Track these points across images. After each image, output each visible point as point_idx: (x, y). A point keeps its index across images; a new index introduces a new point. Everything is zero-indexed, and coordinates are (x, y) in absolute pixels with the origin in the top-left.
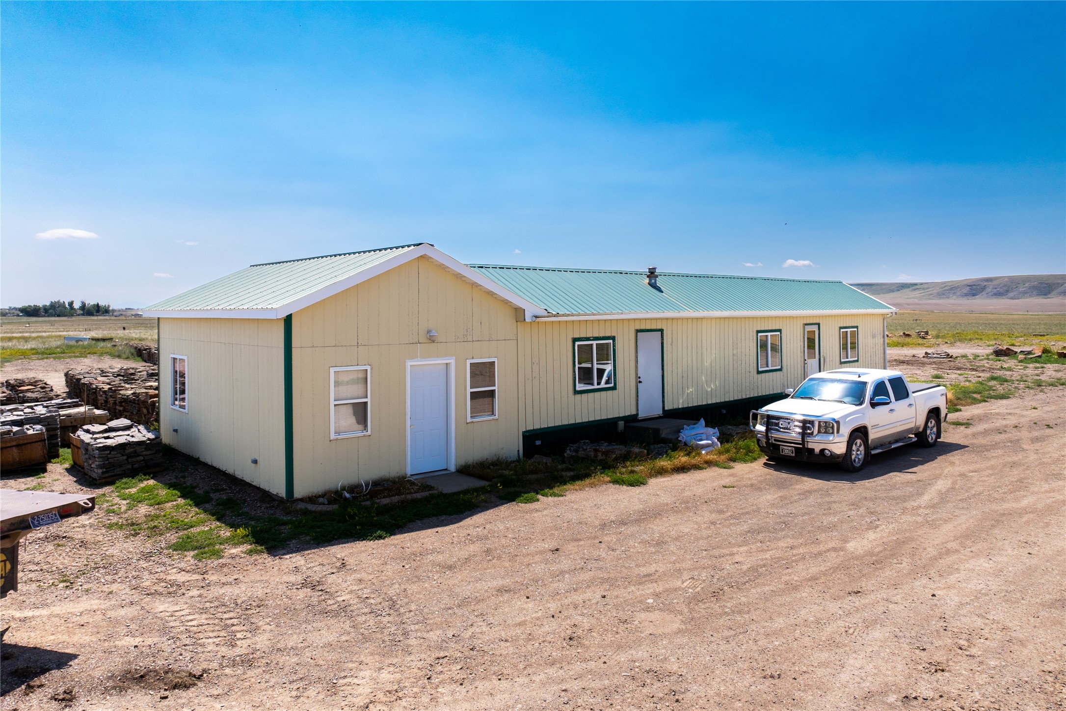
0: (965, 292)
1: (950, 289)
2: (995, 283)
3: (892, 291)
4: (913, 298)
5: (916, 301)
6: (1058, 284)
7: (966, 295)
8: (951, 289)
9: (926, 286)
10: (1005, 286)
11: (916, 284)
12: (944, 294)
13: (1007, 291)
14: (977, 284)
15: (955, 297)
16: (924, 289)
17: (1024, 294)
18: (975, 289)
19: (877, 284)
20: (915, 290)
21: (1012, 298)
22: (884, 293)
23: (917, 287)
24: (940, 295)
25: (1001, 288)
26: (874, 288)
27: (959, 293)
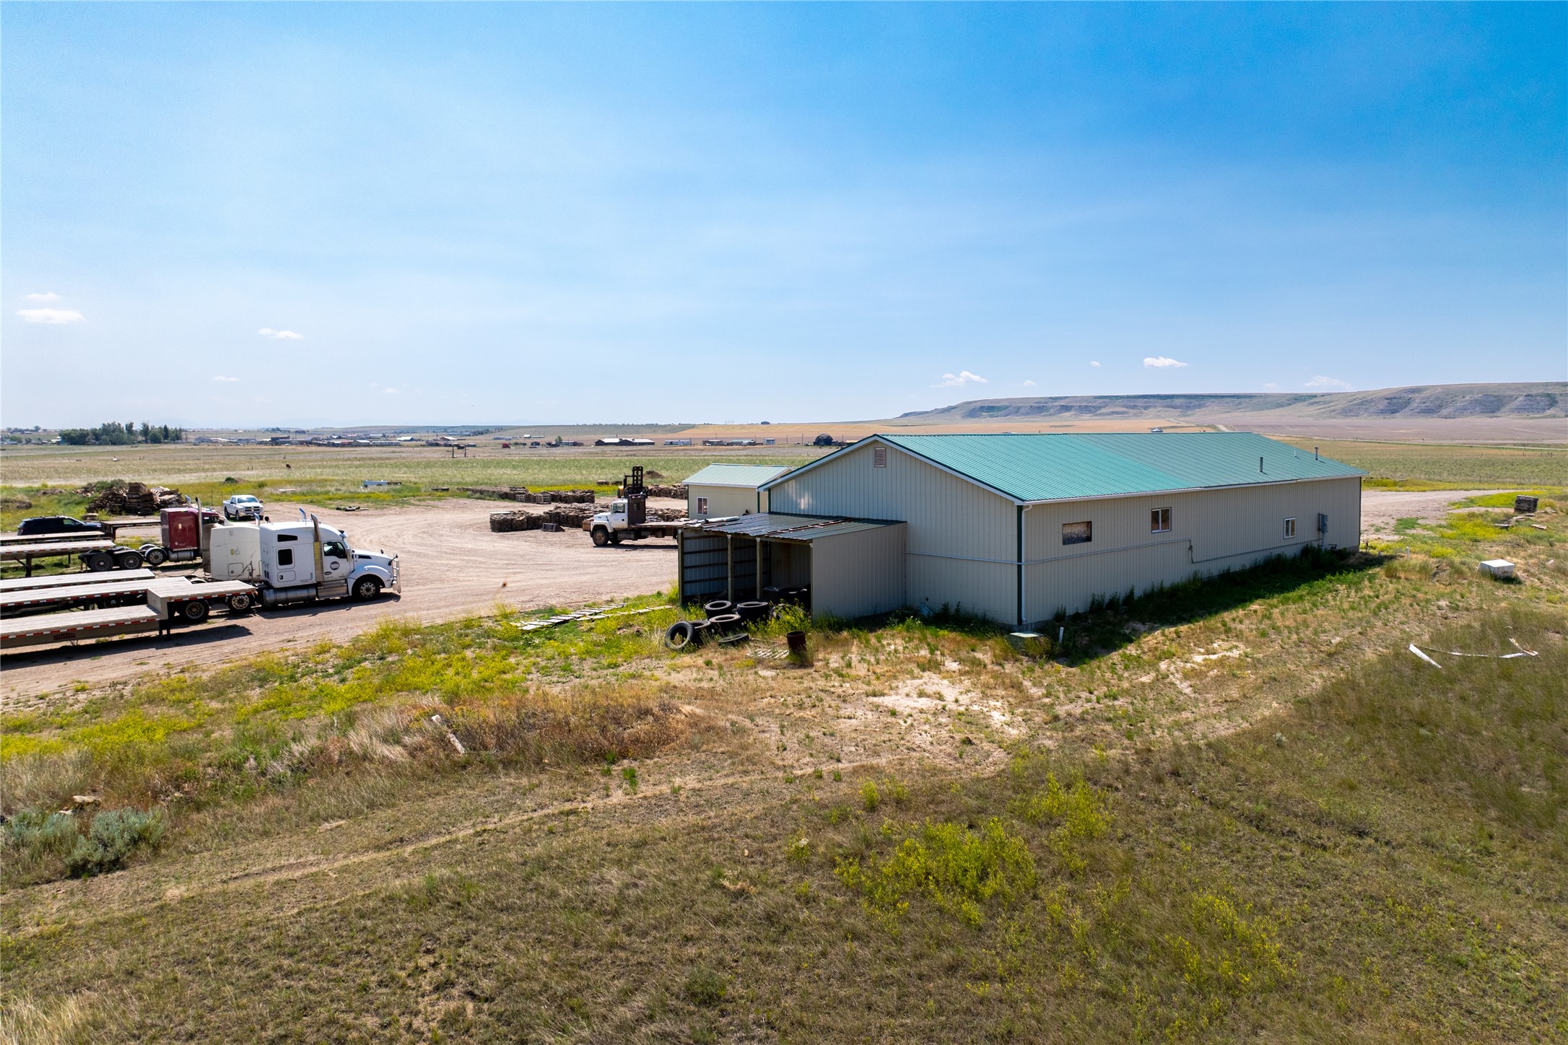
0: (1381, 407)
1: (1359, 405)
2: (1424, 394)
3: (1281, 405)
4: (1308, 416)
5: (1311, 420)
6: (1511, 396)
7: (1382, 412)
8: (1362, 404)
9: (1328, 398)
10: (1438, 398)
11: (1315, 396)
12: (1351, 411)
13: (1440, 407)
14: (1398, 396)
15: (1366, 415)
16: (1325, 403)
17: (1463, 411)
18: (1395, 404)
19: (1260, 396)
20: (1312, 404)
21: (1446, 417)
22: (1268, 409)
23: (1316, 400)
24: (1346, 412)
25: (1432, 402)
26: (1254, 400)
27: (1372, 410)
